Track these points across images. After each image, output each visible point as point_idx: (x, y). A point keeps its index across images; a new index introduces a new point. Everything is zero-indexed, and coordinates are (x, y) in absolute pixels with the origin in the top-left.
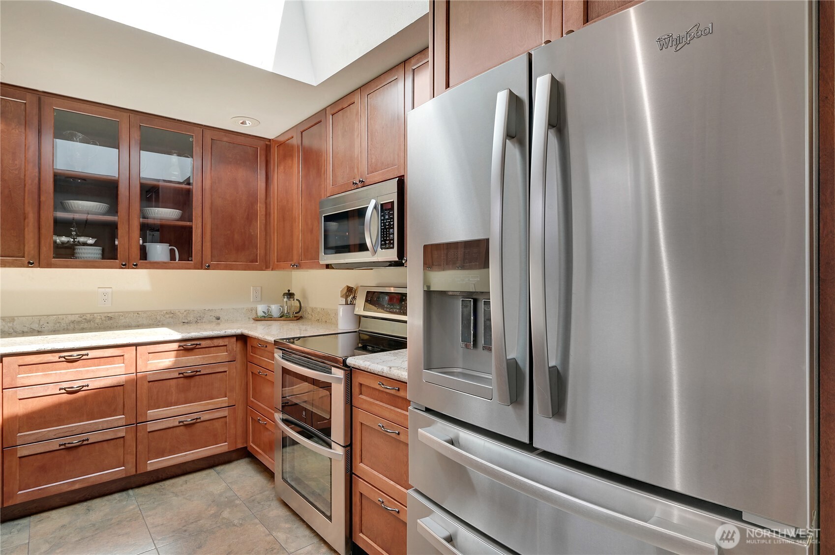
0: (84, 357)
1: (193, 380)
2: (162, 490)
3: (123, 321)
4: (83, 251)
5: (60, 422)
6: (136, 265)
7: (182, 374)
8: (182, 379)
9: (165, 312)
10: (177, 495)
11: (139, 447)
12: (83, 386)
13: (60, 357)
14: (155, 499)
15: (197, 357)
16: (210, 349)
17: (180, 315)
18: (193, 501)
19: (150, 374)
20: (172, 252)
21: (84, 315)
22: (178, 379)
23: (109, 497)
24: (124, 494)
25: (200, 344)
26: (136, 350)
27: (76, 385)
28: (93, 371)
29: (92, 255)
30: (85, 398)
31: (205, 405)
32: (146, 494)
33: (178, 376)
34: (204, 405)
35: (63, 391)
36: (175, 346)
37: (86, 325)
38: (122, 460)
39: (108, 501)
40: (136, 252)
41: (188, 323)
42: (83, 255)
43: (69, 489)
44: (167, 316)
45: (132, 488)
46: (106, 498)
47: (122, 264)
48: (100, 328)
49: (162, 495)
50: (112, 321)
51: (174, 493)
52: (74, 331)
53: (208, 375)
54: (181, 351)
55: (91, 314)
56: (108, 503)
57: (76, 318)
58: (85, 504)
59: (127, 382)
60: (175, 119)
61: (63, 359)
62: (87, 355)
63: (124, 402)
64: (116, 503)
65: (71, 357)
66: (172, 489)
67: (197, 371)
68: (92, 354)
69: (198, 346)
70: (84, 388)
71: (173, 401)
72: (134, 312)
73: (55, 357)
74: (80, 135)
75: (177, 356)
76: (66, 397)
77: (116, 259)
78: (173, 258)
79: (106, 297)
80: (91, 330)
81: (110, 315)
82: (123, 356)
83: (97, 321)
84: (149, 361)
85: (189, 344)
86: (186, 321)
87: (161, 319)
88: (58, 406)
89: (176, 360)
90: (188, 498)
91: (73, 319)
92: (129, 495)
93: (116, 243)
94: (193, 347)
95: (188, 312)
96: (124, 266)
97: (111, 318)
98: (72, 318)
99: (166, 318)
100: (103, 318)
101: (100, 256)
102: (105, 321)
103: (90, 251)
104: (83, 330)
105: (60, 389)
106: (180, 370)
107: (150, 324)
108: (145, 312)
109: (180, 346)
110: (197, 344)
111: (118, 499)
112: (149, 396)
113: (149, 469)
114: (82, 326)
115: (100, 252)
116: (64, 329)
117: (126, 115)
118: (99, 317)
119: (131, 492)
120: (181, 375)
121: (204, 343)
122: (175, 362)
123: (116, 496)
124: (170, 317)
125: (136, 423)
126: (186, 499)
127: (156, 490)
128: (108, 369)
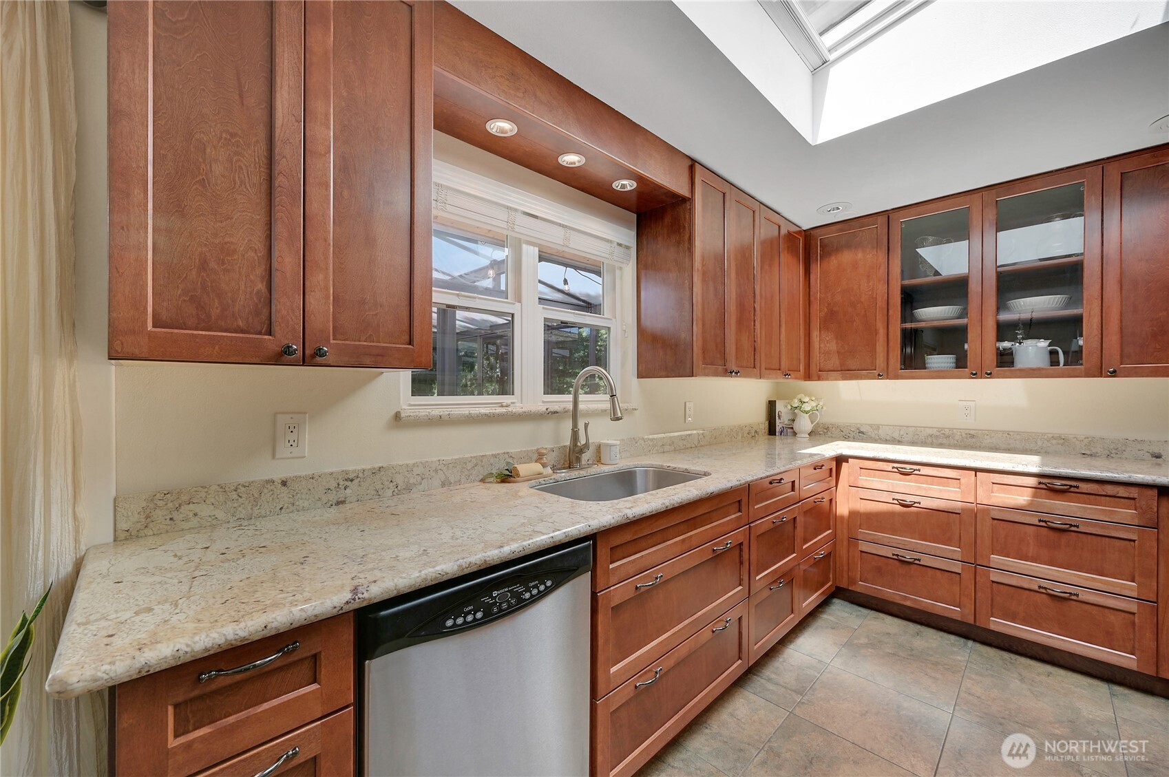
0: (916, 472)
1: (1064, 538)
2: (1008, 664)
3: (988, 441)
4: (933, 360)
5: (894, 531)
6: (990, 374)
7: (1045, 522)
8: (1046, 529)
9: (1050, 436)
10: (1022, 680)
11: (979, 594)
12: (915, 503)
13: (893, 468)
14: (992, 667)
15: (1072, 504)
16: (1097, 497)
17: (1077, 443)
18: (1039, 700)
19: (993, 509)
20: (1053, 353)
21: (943, 429)
22: (1039, 528)
23: (945, 635)
24: (962, 640)
25: (1077, 487)
26: (976, 476)
27: (909, 499)
28: (925, 489)
29: (943, 365)
30: (917, 514)
31: (1087, 579)
32: (986, 655)
33: (1037, 523)
34: (1083, 578)
35: (896, 502)
36: (1032, 481)
37: (945, 441)
38: (958, 600)
39: (941, 637)
40: (991, 358)
41: (1091, 455)
42: (933, 365)
43: (901, 602)
44: (1054, 442)
45: (974, 640)
46: (941, 634)
47: (972, 373)
48: (960, 446)
49: (1004, 669)
50: (974, 440)
51: (1021, 675)
52: (932, 445)
53: (1094, 537)
54: (1044, 491)
55: (950, 429)
56: (939, 639)
57: (934, 432)
58: (919, 627)
59: (963, 509)
60: (1051, 172)
61: (896, 470)
62: (919, 470)
63: (960, 533)
64: (947, 644)
65: (905, 469)
66: (1022, 670)
67: (1071, 525)
68: (925, 470)
69: (1072, 489)
70: (916, 505)
71: (1030, 555)
72: (1003, 432)
73: (889, 467)
74: (931, 239)
75: (1035, 496)
76: (898, 508)
77: (966, 367)
78: (1054, 362)
79: (968, 412)
80: (950, 446)
81: (972, 432)
82: (959, 479)
83: (957, 437)
84: (992, 492)
85: (1058, 482)
86: (1088, 452)
87: (1044, 445)
88: (892, 514)
89: (1032, 500)
90: (1036, 693)
91: (931, 433)
92: (965, 645)
93: (966, 346)
94: (1065, 489)
95: (1092, 441)
96: (974, 375)
97: (973, 436)
98: (930, 431)
99: (1052, 444)
100: (964, 435)
101: (954, 365)
102: (967, 438)
103: (940, 360)
104: (941, 446)
105: (893, 499)
106: (1042, 516)
107: (1026, 449)
108: (1018, 433)
109: (1040, 483)
110: (1071, 486)
111: (953, 642)
112: (992, 537)
113: (992, 627)
114: (940, 441)
115: (954, 360)
116: (922, 442)
117: (977, 196)
118: (959, 434)
119: (970, 643)
120: (1043, 524)
121: (1084, 487)
122: (1031, 503)
123: (952, 638)
124: (1058, 444)
125: (976, 565)
126: (1032, 692)
127: (1000, 659)
128: (941, 491)
